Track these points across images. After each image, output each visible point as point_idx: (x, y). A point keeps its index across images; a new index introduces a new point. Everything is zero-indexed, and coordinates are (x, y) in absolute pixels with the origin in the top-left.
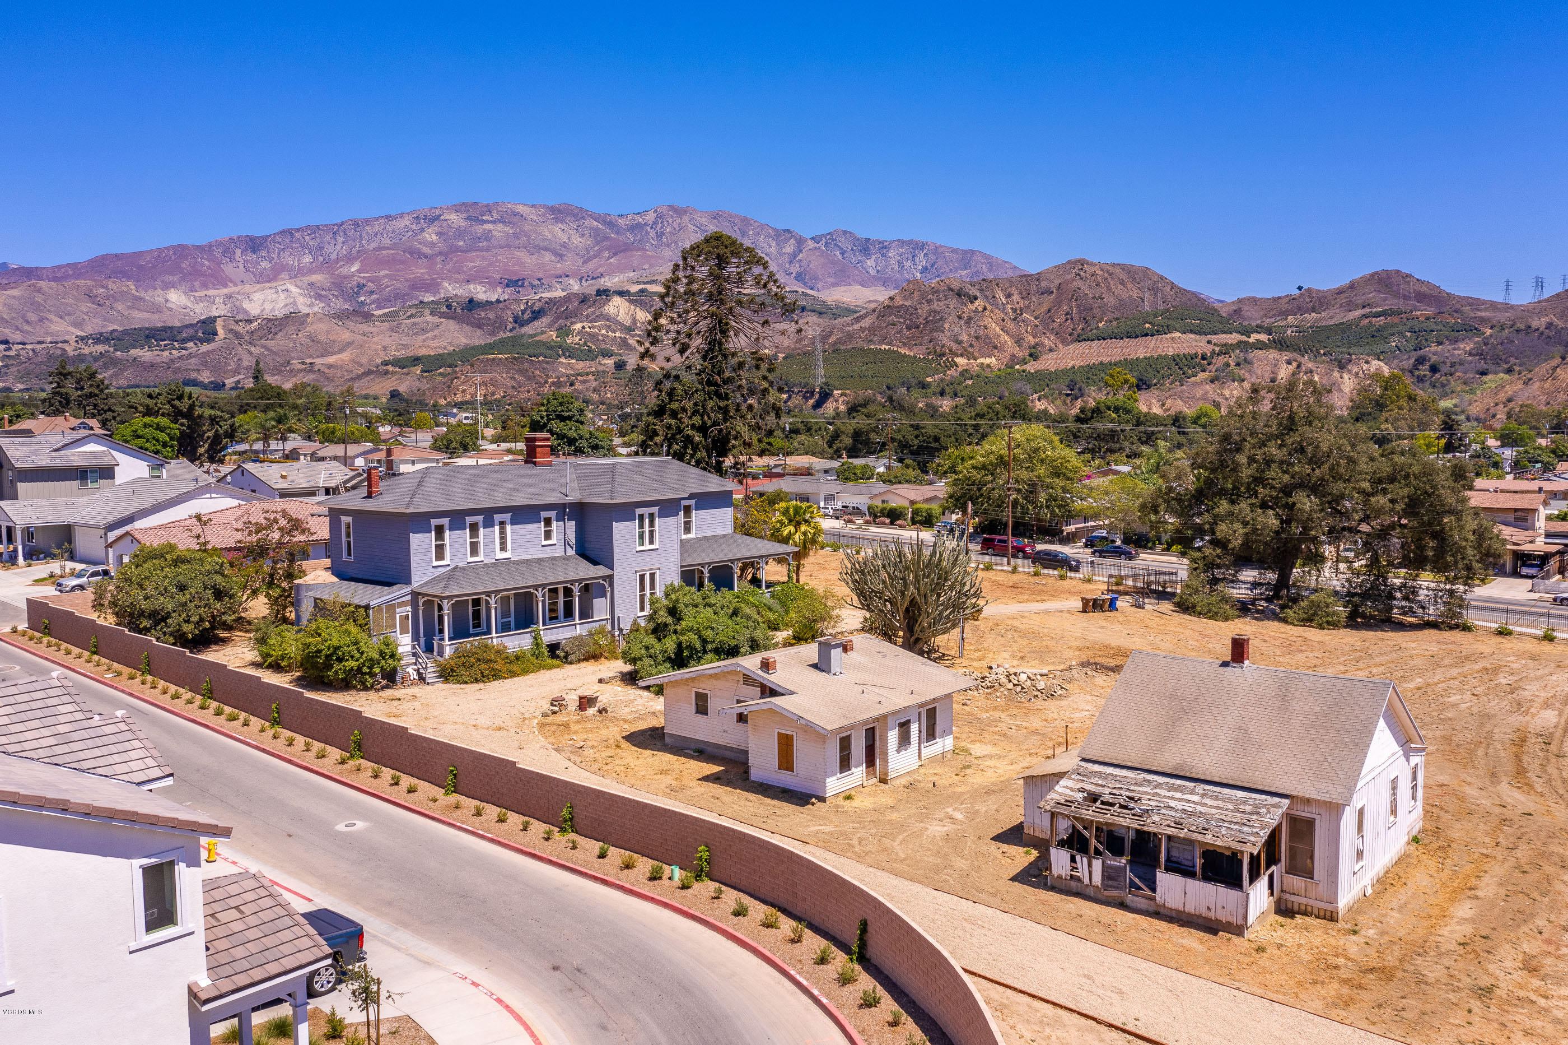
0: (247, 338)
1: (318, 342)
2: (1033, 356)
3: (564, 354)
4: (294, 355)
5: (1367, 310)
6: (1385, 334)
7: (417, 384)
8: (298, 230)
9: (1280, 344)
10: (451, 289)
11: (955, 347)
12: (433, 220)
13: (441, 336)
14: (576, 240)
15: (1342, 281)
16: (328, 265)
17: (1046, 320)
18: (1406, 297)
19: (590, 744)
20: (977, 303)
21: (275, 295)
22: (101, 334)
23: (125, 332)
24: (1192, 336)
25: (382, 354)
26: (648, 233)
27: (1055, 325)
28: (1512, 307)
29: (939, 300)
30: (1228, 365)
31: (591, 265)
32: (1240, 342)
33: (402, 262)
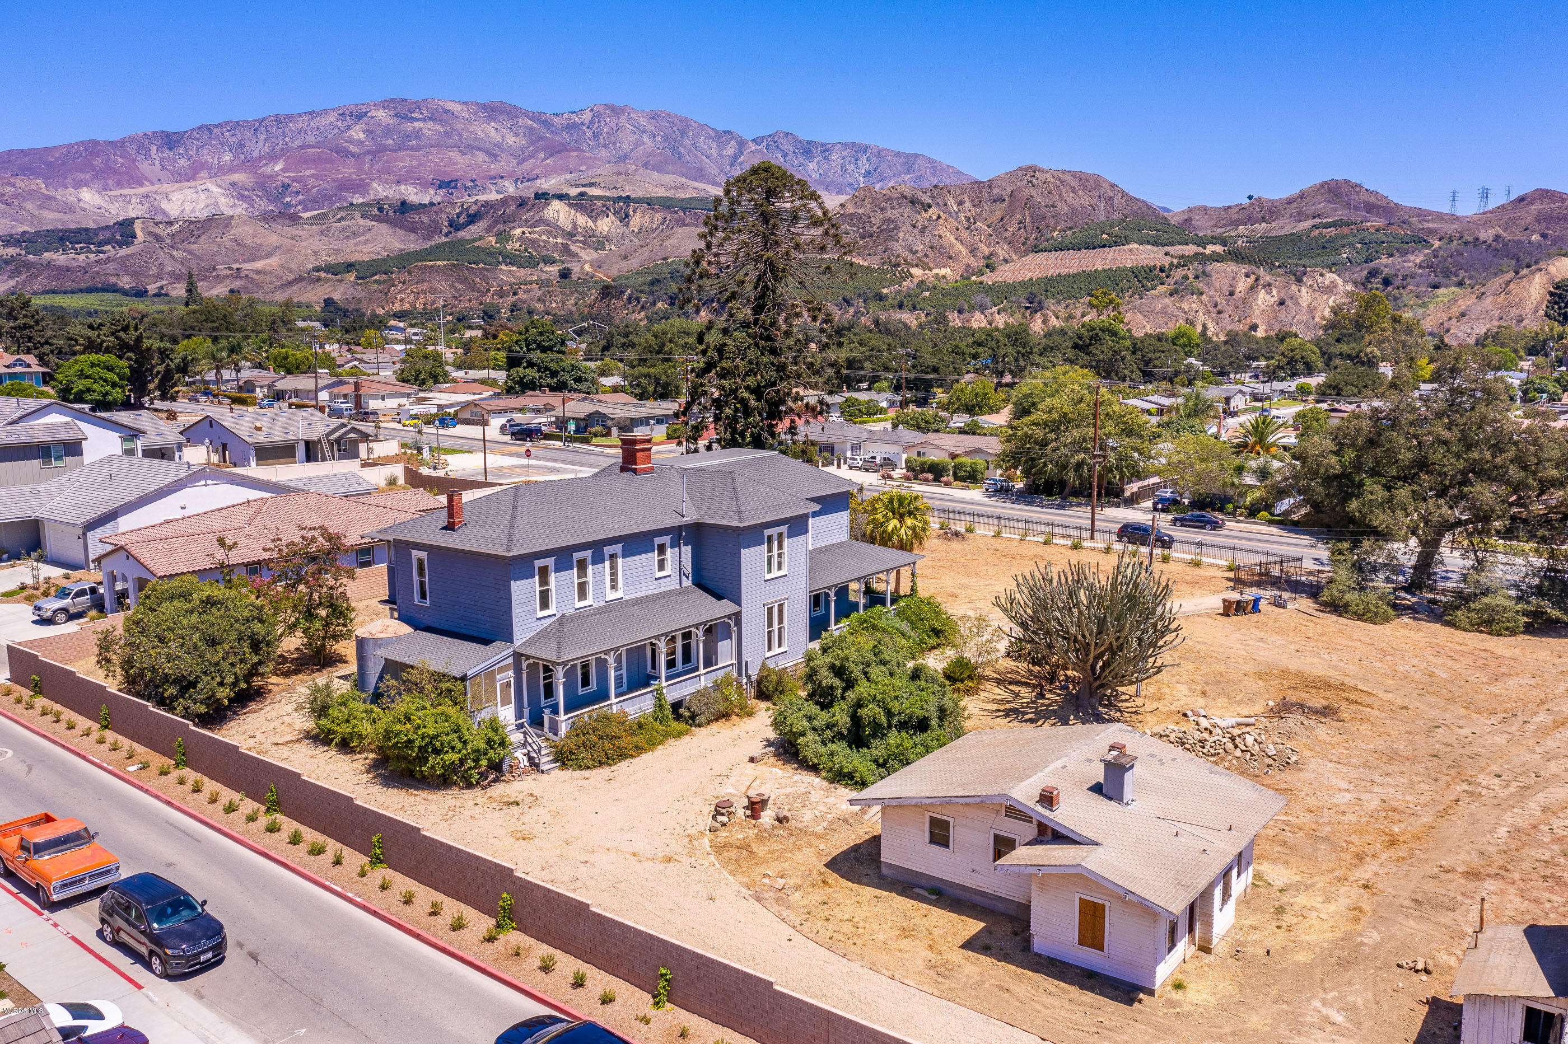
0: (168, 241)
1: (244, 246)
2: (991, 267)
3: (504, 261)
4: (220, 259)
5: (1317, 221)
6: (1336, 245)
7: (351, 290)
8: (217, 126)
9: (1236, 256)
10: (381, 190)
11: (910, 257)
12: (360, 116)
13: (374, 240)
14: (510, 139)
15: (1292, 190)
16: (250, 164)
17: (999, 228)
18: (1356, 208)
19: (792, 881)
20: (931, 211)
21: (195, 196)
22: (11, 236)
23: (37, 234)
24: (1149, 247)
25: (313, 259)
26: (584, 133)
27: (1007, 234)
28: (1458, 218)
29: (892, 208)
30: (1187, 278)
31: (527, 166)
32: (1197, 254)
33: (327, 161)
